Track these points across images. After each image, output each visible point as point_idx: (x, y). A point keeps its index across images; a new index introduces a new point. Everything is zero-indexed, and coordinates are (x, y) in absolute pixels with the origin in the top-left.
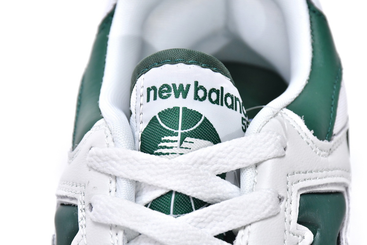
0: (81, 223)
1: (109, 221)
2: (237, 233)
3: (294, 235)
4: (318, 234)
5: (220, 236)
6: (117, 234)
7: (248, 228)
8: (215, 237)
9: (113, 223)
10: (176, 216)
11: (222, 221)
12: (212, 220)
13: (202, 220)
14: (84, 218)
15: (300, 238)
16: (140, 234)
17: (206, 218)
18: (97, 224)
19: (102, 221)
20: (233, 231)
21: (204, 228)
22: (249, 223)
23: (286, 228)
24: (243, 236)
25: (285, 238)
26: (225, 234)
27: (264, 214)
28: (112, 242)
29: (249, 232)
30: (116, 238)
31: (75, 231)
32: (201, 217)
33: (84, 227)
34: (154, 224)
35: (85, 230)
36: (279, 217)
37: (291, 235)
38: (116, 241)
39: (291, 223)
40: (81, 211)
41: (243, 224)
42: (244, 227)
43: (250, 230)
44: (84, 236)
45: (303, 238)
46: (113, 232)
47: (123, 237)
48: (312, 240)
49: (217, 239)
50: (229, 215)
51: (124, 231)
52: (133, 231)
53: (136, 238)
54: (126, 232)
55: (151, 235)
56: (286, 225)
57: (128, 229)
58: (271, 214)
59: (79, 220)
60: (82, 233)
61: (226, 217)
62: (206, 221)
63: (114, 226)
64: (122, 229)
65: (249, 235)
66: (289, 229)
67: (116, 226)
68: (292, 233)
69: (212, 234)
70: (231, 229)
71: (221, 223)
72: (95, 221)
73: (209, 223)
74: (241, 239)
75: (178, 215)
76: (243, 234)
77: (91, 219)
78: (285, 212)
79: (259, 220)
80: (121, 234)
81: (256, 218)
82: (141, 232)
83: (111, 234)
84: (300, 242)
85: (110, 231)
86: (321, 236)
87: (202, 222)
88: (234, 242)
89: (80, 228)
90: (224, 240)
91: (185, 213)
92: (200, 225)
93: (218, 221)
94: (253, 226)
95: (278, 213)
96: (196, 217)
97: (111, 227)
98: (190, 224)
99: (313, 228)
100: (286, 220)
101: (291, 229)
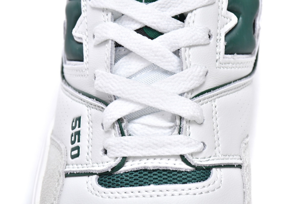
0: (83, 9)
1: (102, 6)
2: (187, 15)
3: (225, 18)
4: (241, 18)
5: (176, 17)
6: (107, 15)
7: (194, 12)
8: (172, 17)
9: (105, 7)
10: (147, 3)
11: (177, 7)
12: (170, 6)
13: (164, 6)
14: (85, 6)
15: (229, 20)
16: (123, 15)
17: (167, 4)
18: (94, 8)
19: (97, 6)
20: (184, 14)
21: (165, 11)
22: (195, 8)
23: (220, 13)
24: (190, 17)
25: (219, 19)
26: (178, 16)
27: (205, 3)
28: (104, 20)
29: (195, 14)
30: (107, 17)
31: (79, 14)
32: (163, 4)
33: (85, 11)
34: (132, 8)
35: (86, 13)
36: (215, 5)
37: (223, 17)
38: (107, 19)
39: (223, 10)
40: (83, 1)
41: (191, 9)
42: (191, 11)
43: (195, 13)
44: (85, 18)
45: (231, 20)
46: (104, 14)
47: (111, 17)
48: (237, 22)
49: (173, 19)
50: (182, 3)
51: (112, 12)
52: (118, 12)
53: (120, 18)
54: (113, 13)
55: (130, 15)
56: (220, 10)
57: (115, 11)
58: (209, 3)
59: (82, 7)
60: (84, 16)
61: (180, 4)
62: (167, 6)
63: (106, 10)
64: (110, 12)
65: (195, 16)
66: (221, 13)
67: (107, 9)
68: (224, 17)
69: (170, 15)
70: (182, 12)
71: (176, 8)
72: (93, 6)
73: (168, 8)
74: (189, 19)
75: (148, 3)
76: (191, 16)
77: (90, 6)
78: (219, 3)
79: (201, 6)
80: (110, 14)
81: (199, 5)
82: (123, 13)
83: (103, 15)
84: (229, 22)
85: (103, 13)
86: (243, 20)
87: (164, 7)
88: (185, 21)
89: (82, 12)
90: (178, 19)
91: (153, 2)
92: (162, 9)
93: (174, 7)
94: (197, 10)
95: (214, 3)
96: (160, 4)
97: (103, 10)
98: (156, 8)
99: (238, 14)
100: (220, 8)
101: (223, 13)
